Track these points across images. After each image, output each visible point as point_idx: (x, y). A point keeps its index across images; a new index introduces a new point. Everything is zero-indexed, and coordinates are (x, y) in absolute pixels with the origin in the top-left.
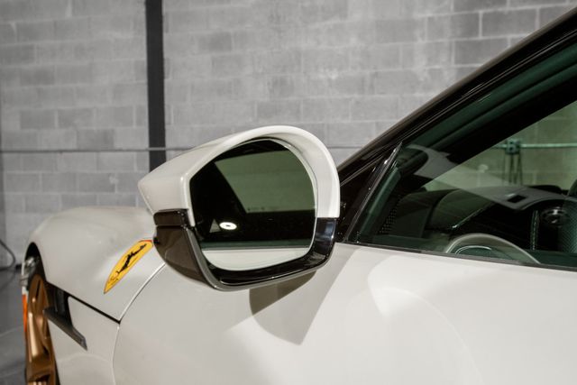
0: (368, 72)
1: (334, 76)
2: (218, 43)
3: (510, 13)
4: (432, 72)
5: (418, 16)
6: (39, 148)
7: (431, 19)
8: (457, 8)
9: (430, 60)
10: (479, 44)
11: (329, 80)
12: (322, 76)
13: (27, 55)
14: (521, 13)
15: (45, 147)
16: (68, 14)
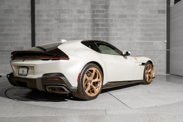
0: (76, 37)
1: (70, 38)
2: (47, 30)
3: (100, 28)
4: (87, 37)
5: (85, 28)
6: (5, 50)
7: (87, 28)
8: (91, 27)
9: (87, 35)
10: (95, 33)
11: (69, 38)
12: (67, 37)
13: (2, 30)
14: (102, 28)
15: (6, 50)
16: (13, 22)
